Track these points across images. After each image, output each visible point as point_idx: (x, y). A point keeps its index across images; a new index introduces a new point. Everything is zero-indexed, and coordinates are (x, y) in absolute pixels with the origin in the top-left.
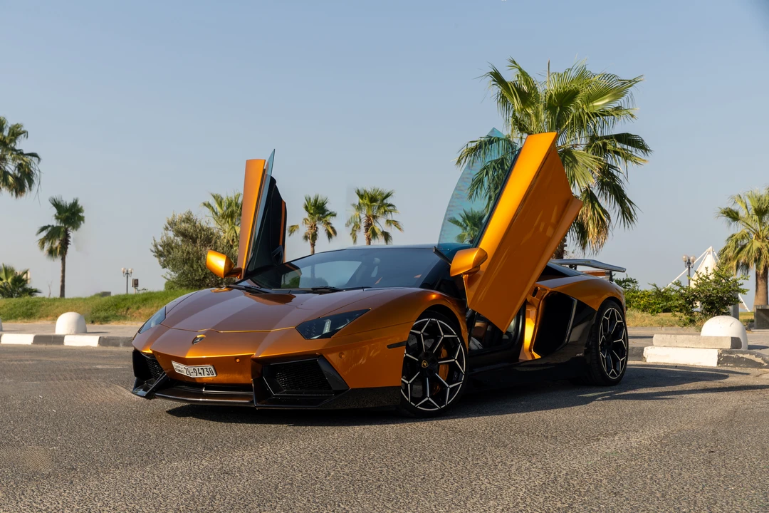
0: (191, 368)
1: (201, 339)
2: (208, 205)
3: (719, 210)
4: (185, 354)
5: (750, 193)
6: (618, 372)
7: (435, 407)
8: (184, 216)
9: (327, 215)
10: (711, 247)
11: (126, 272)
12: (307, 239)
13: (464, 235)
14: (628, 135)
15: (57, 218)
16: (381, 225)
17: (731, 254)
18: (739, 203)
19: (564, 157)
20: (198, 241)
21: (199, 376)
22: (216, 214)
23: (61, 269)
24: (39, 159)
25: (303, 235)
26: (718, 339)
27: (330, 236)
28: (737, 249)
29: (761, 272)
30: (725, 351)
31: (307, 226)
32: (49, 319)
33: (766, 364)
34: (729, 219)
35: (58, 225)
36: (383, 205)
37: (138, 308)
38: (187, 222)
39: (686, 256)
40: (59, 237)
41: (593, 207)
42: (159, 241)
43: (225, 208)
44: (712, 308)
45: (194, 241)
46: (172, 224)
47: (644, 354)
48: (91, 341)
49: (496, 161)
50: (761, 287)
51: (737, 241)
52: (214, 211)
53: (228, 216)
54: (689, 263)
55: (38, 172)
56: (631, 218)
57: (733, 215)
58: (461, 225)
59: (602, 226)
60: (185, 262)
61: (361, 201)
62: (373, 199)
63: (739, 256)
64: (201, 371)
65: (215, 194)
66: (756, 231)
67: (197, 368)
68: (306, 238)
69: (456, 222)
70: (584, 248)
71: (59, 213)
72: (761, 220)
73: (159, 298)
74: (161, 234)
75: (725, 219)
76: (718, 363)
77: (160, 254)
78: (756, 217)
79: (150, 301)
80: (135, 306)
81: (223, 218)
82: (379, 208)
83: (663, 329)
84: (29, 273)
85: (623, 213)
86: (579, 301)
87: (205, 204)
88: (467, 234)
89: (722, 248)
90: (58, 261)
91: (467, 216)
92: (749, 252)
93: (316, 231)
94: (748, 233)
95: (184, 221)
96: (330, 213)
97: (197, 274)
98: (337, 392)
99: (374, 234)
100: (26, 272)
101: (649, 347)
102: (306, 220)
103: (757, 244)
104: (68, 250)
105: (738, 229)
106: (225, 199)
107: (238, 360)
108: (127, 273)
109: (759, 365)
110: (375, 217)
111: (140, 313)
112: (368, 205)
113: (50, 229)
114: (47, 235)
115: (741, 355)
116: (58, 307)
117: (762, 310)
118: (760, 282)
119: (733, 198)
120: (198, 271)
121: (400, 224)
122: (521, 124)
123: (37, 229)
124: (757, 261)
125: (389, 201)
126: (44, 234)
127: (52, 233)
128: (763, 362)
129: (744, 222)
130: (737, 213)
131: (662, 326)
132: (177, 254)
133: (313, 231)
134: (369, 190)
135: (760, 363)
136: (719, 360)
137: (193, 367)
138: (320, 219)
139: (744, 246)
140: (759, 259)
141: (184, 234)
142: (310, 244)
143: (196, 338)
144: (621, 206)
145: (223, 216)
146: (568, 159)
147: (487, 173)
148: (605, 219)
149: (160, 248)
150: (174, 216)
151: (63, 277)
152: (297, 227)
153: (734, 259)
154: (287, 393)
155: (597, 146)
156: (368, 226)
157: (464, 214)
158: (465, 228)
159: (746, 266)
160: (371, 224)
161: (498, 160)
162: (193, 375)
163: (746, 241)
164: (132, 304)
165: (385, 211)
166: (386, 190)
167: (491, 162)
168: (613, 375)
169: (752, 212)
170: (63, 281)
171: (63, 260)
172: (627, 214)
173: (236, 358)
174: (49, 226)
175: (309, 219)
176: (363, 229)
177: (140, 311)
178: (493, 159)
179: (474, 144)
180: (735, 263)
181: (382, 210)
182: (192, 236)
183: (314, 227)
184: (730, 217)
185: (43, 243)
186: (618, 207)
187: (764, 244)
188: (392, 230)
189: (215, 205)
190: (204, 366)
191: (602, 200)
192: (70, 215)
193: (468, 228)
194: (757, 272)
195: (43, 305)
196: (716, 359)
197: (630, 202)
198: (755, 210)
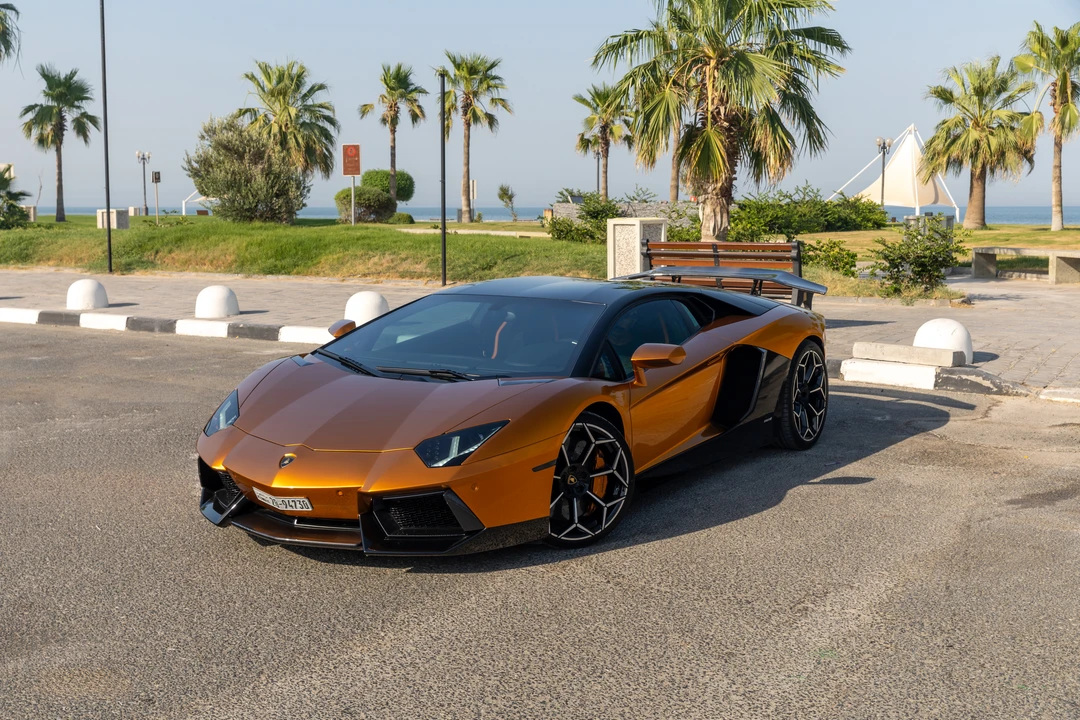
0: (279, 500)
1: (291, 459)
2: (252, 78)
3: (928, 89)
4: (272, 481)
5: (968, 66)
6: (814, 432)
7: (586, 534)
8: (225, 121)
9: (413, 91)
10: (913, 125)
11: (141, 156)
12: (385, 124)
13: (594, 119)
14: (821, 30)
15: (47, 95)
16: (483, 104)
17: (940, 147)
18: (955, 79)
19: (738, 64)
20: (247, 157)
21: (289, 509)
22: (263, 89)
23: (56, 163)
24: (17, 13)
25: (380, 117)
26: (937, 352)
27: (415, 118)
28: (949, 141)
29: (978, 171)
30: (944, 370)
31: (385, 105)
32: (51, 263)
33: (995, 389)
34: (940, 101)
35: (50, 103)
36: (486, 77)
37: (170, 252)
38: (231, 130)
39: (881, 138)
40: (51, 120)
41: (775, 131)
42: (193, 155)
43: (274, 82)
44: (923, 271)
45: (241, 157)
46: (211, 131)
47: (841, 369)
48: (116, 322)
49: (646, 66)
50: (977, 190)
51: (949, 129)
52: (259, 85)
53: (280, 93)
54: (884, 148)
55: (15, 31)
56: (821, 143)
57: (945, 96)
58: (588, 104)
59: (785, 156)
60: (230, 186)
61: (457, 73)
62: (473, 70)
63: (952, 149)
64: (293, 504)
65: (260, 61)
66: (974, 116)
67: (286, 500)
68: (384, 121)
69: (583, 100)
70: (757, 181)
71: (50, 87)
72: (980, 104)
73: (198, 238)
74: (196, 146)
75: (934, 100)
76: (935, 386)
77: (195, 174)
78: (975, 98)
79: (185, 242)
80: (166, 249)
81: (273, 96)
82: (481, 82)
83: (860, 300)
84: (12, 169)
85: (810, 136)
86: (769, 351)
87: (247, 76)
88: (597, 117)
89: (929, 138)
90: (52, 152)
91: (596, 93)
92: (963, 145)
93: (397, 112)
94: (964, 119)
95: (225, 128)
96: (416, 89)
97: (247, 202)
98: (469, 533)
99: (476, 118)
100: (8, 169)
101: (849, 361)
102: (383, 97)
103: (974, 134)
104: (64, 138)
105: (952, 113)
106: (274, 69)
107: (340, 493)
108: (144, 159)
109: (987, 391)
110: (475, 94)
111: (173, 258)
112: (466, 79)
113: (37, 109)
114: (35, 118)
115: (964, 377)
116: (62, 247)
117: (981, 254)
118: (975, 184)
119: (946, 71)
120: (248, 197)
121: (509, 103)
122: (680, 19)
123: (21, 110)
124: (974, 156)
125: (494, 72)
126: (30, 116)
127: (42, 115)
128: (991, 386)
129: (959, 104)
130: (951, 94)
131: (859, 296)
132: (219, 174)
133: (392, 113)
134: (469, 59)
135: (989, 388)
136: (936, 381)
137: (282, 498)
138: (402, 96)
139: (957, 137)
140: (976, 154)
141: (226, 148)
142: (389, 130)
143: (284, 459)
144: (808, 127)
145: (272, 93)
146: (742, 66)
147: (634, 82)
148: (789, 145)
149: (195, 165)
150: (212, 120)
151: (60, 174)
152: (371, 106)
153: (944, 153)
154: (405, 532)
155: (780, 48)
156: (467, 106)
157: (593, 91)
158: (595, 109)
159: (959, 163)
160: (471, 105)
161: (648, 65)
162: (282, 508)
163: (959, 130)
164: (162, 246)
165: (489, 87)
166: (491, 59)
167: (639, 67)
168: (809, 435)
169: (970, 91)
170: (60, 180)
171: (58, 150)
172: (815, 138)
173: (338, 490)
174: (36, 105)
175: (387, 95)
176: (461, 111)
177: (173, 255)
178: (641, 64)
179: (616, 40)
180: (945, 159)
181: (485, 86)
182: (238, 149)
183: (394, 108)
184: (942, 98)
185: (30, 130)
186: (803, 128)
187: (984, 134)
188: (498, 112)
189: (261, 77)
190: (296, 499)
191: (784, 118)
192: (66, 91)
193: (599, 109)
194: (972, 171)
195: (41, 243)
196: (933, 381)
197: (819, 121)
198: (974, 89)
